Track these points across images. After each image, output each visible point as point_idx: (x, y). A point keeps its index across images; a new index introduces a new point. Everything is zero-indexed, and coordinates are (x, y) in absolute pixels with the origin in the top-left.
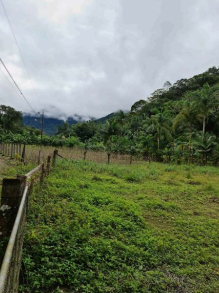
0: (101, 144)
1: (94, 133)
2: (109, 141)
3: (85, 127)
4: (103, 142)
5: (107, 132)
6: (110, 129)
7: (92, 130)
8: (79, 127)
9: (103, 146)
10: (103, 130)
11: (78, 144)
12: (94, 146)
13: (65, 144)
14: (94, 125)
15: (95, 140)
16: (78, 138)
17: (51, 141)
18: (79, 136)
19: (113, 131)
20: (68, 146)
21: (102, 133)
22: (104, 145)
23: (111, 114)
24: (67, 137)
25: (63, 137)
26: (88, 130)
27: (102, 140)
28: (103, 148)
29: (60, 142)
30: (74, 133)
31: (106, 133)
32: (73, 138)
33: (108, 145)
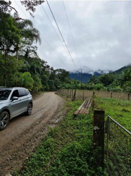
0: (118, 87)
1: (113, 80)
2: (124, 85)
3: (106, 77)
4: (120, 86)
5: (123, 79)
6: (125, 77)
7: (111, 78)
8: (102, 78)
9: (120, 88)
10: (120, 78)
11: (102, 88)
12: (114, 89)
13: (94, 88)
14: (112, 75)
15: (114, 85)
16: (103, 84)
17: (86, 87)
18: (103, 83)
19: (128, 78)
20: (96, 90)
21: (119, 80)
22: (121, 88)
23: (123, 67)
24: (95, 84)
25: (93, 84)
26: (109, 78)
27: (119, 85)
28: (121, 90)
29: (91, 87)
30: (100, 81)
31: (122, 80)
32: (99, 84)
33: (124, 88)
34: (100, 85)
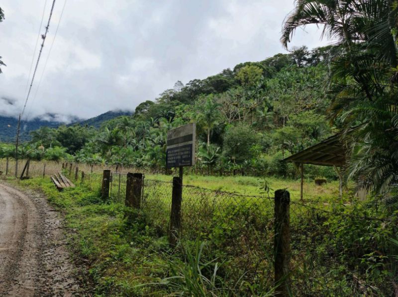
0: (97, 156)
1: (84, 141)
2: (109, 153)
3: (71, 133)
4: (100, 154)
5: (107, 142)
6: (111, 139)
7: (82, 137)
8: (61, 133)
9: (100, 159)
10: (101, 139)
11: (65, 156)
12: (89, 159)
13: (46, 157)
14: (84, 131)
15: (89, 151)
16: (65, 149)
17: (23, 153)
18: (65, 146)
19: (114, 140)
20: (50, 160)
21: (100, 142)
22: (103, 158)
24: (47, 147)
25: (42, 147)
26: (76, 137)
27: (99, 151)
28: (101, 162)
29: (38, 154)
30: (57, 142)
31: (105, 143)
32: (57, 148)
33: (106, 158)
34: (59, 150)
